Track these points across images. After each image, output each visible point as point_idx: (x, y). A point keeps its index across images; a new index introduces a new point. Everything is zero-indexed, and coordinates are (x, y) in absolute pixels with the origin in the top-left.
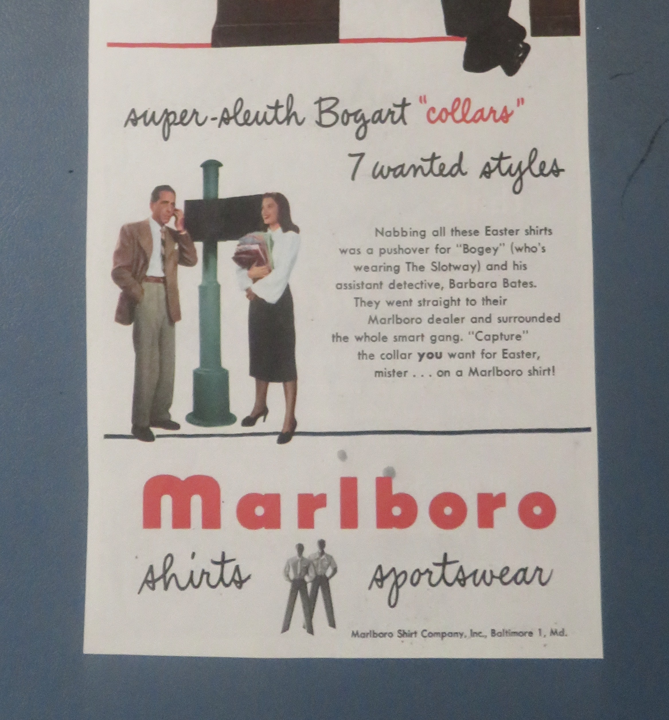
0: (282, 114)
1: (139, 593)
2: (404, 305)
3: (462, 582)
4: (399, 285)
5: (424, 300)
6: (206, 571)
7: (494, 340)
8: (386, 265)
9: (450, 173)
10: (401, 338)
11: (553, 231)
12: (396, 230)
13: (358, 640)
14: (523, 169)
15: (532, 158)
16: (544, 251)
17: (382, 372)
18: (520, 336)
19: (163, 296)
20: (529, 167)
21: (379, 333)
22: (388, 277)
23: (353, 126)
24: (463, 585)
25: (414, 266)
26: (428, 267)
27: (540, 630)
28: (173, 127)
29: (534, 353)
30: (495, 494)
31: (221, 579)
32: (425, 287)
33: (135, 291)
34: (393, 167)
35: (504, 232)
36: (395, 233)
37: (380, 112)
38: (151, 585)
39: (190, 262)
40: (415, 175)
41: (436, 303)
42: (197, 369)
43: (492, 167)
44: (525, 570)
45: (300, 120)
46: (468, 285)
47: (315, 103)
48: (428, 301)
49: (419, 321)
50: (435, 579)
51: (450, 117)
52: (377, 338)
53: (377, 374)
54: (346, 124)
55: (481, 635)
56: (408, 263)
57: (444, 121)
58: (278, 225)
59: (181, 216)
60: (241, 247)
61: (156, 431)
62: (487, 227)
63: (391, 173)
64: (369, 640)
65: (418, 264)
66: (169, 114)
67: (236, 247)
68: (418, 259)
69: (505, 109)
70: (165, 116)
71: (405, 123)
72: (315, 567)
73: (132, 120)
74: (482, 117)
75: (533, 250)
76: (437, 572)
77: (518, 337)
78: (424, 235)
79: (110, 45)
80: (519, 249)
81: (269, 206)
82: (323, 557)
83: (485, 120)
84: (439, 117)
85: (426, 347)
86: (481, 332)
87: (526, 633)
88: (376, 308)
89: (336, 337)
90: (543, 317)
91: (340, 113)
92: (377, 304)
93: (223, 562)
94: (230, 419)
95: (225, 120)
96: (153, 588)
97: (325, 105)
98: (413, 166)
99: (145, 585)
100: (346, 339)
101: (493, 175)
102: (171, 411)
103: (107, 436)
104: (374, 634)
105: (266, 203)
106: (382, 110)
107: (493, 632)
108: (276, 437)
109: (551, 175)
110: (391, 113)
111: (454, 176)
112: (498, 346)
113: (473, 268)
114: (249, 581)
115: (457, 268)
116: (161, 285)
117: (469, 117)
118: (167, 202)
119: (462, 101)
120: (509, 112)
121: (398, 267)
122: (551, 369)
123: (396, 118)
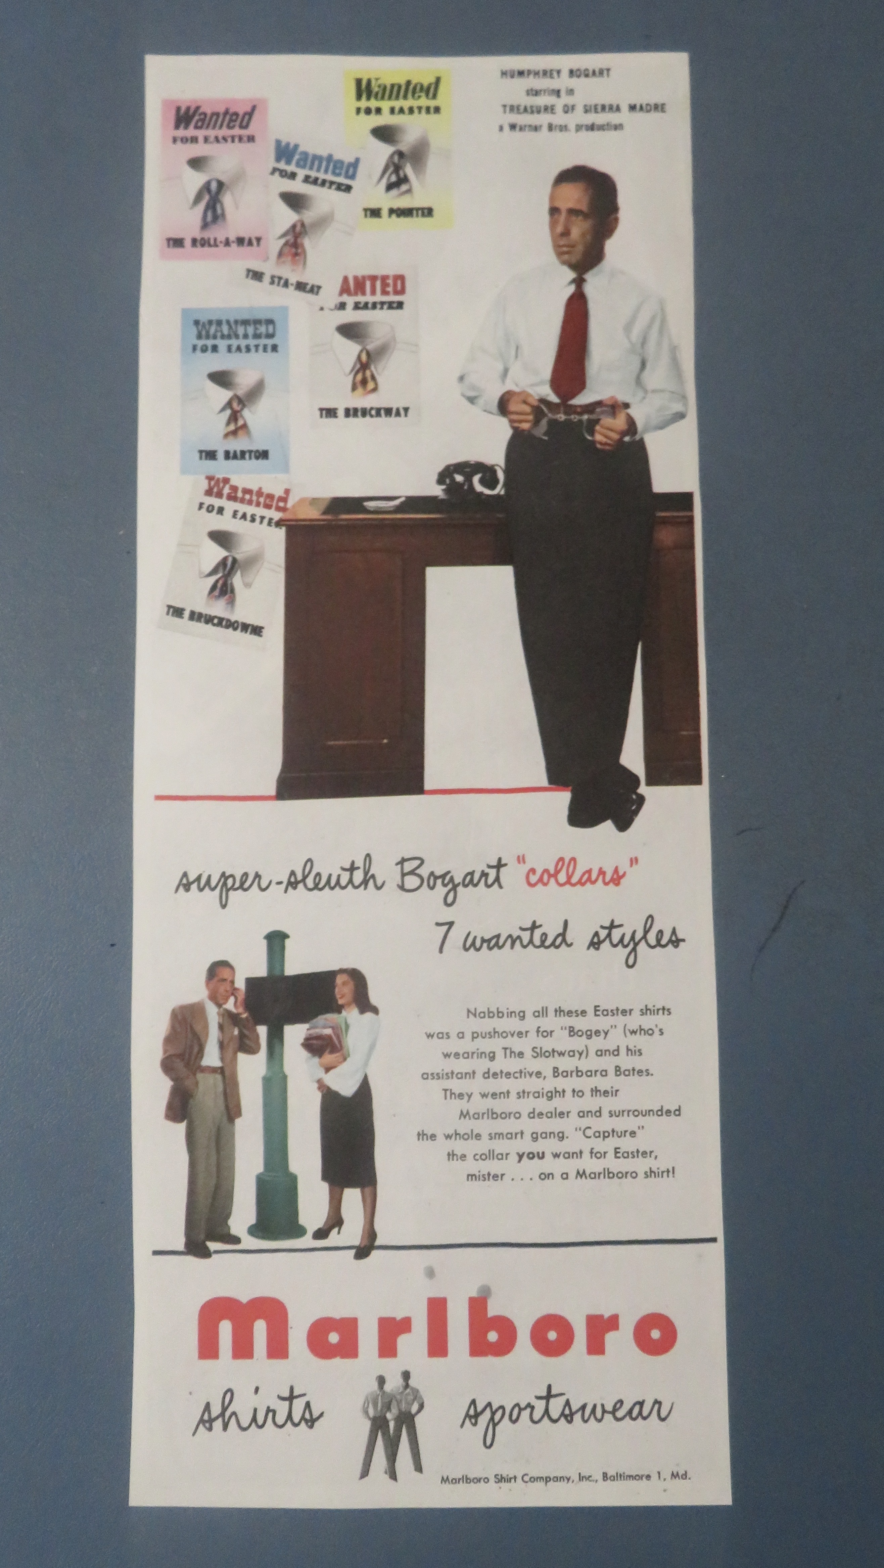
0: (358, 877)
1: (194, 1434)
2: (500, 1098)
3: (569, 1418)
4: (495, 1075)
5: (524, 1092)
6: (271, 1408)
7: (604, 1137)
8: (480, 1051)
9: (553, 944)
10: (497, 1136)
11: (671, 1011)
12: (491, 1010)
13: (447, 1487)
14: (637, 940)
15: (648, 926)
16: (661, 1032)
17: (474, 1175)
18: (634, 1133)
19: (220, 1088)
20: (644, 937)
21: (472, 1130)
22: (482, 1065)
23: (441, 890)
24: (570, 1422)
25: (511, 1052)
26: (528, 1053)
27: (659, 1473)
28: (231, 893)
29: (651, 1152)
30: (607, 1315)
31: (290, 1417)
32: (525, 1077)
33: (188, 1083)
34: (486, 938)
35: (615, 1012)
36: (490, 1014)
37: (472, 874)
38: (207, 1425)
39: (250, 1048)
40: (512, 947)
41: (537, 1095)
42: (261, 1174)
43: (602, 937)
44: (641, 1404)
45: (379, 884)
46: (574, 1074)
47: (397, 864)
48: (528, 1093)
49: (517, 1115)
50: (537, 1415)
51: (552, 880)
52: (469, 1136)
53: (470, 1177)
54: (432, 888)
55: (590, 1479)
56: (505, 1049)
57: (545, 884)
58: (354, 1005)
59: (241, 996)
60: (312, 1031)
61: (212, 1246)
62: (596, 1007)
63: (485, 945)
64: (461, 1486)
65: (517, 1050)
66: (227, 878)
67: (305, 1031)
68: (517, 1044)
69: (616, 870)
70: (223, 880)
71: (501, 887)
72: (399, 1403)
73: (185, 885)
74: (589, 879)
75: (649, 1032)
76: (540, 1406)
77: (633, 1134)
78: (524, 1016)
79: (159, 798)
80: (633, 1032)
81: (344, 984)
82: (408, 1390)
83: (594, 882)
84: (541, 880)
85: (526, 1145)
86: (590, 1128)
87: (642, 1476)
88: (468, 1101)
89: (421, 1135)
90: (661, 1110)
91: (425, 876)
92: (470, 1096)
93: (291, 1398)
94: (298, 1231)
95: (293, 884)
96: (210, 1429)
97: (408, 867)
98: (510, 936)
99: (201, 1426)
100: (433, 1137)
101: (602, 946)
102: (231, 1222)
103: (156, 1253)
104: (467, 1480)
105: (340, 980)
106: (474, 871)
107: (605, 1476)
108: (353, 1252)
109: (670, 946)
110: (484, 875)
111: (557, 947)
112: (609, 1145)
113: (581, 1054)
114: (321, 1419)
115: (561, 1054)
116: (219, 1077)
117: (574, 880)
118: (225, 980)
119: (567, 861)
120: (621, 873)
121: (494, 1053)
122: (671, 1170)
123: (490, 881)
